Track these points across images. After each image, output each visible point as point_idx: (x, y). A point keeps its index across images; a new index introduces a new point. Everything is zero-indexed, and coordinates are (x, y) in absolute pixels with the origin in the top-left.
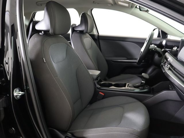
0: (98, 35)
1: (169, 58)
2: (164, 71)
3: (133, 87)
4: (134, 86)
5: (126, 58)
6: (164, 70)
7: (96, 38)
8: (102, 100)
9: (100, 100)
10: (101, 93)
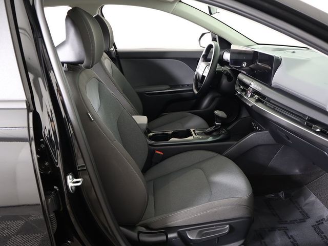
0: (116, 51)
1: (252, 83)
2: (250, 105)
3: (204, 134)
4: (204, 132)
5: (168, 87)
6: (250, 102)
7: (114, 56)
8: (162, 162)
9: (157, 163)
10: (158, 152)
